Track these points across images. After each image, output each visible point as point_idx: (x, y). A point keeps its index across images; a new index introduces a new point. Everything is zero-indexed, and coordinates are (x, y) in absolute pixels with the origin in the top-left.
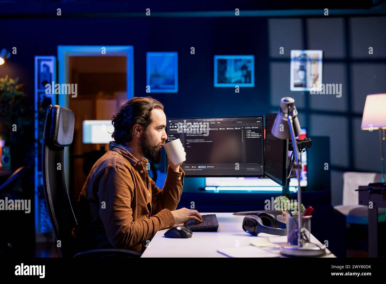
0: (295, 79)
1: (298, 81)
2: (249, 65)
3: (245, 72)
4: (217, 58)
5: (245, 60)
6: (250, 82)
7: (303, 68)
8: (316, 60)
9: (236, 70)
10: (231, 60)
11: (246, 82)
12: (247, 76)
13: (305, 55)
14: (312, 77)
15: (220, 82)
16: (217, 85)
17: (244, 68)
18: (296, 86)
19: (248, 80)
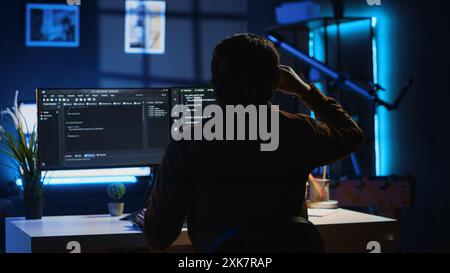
0: (131, 37)
1: (135, 40)
2: (72, 17)
3: (67, 27)
4: (30, 6)
5: (67, 11)
6: (73, 40)
7: (141, 24)
8: (157, 14)
9: (55, 24)
10: (48, 10)
11: (68, 40)
12: (70, 33)
13: (143, 7)
14: (153, 36)
15: (34, 38)
16: (30, 43)
17: (66, 21)
18: (132, 46)
19: (71, 37)
